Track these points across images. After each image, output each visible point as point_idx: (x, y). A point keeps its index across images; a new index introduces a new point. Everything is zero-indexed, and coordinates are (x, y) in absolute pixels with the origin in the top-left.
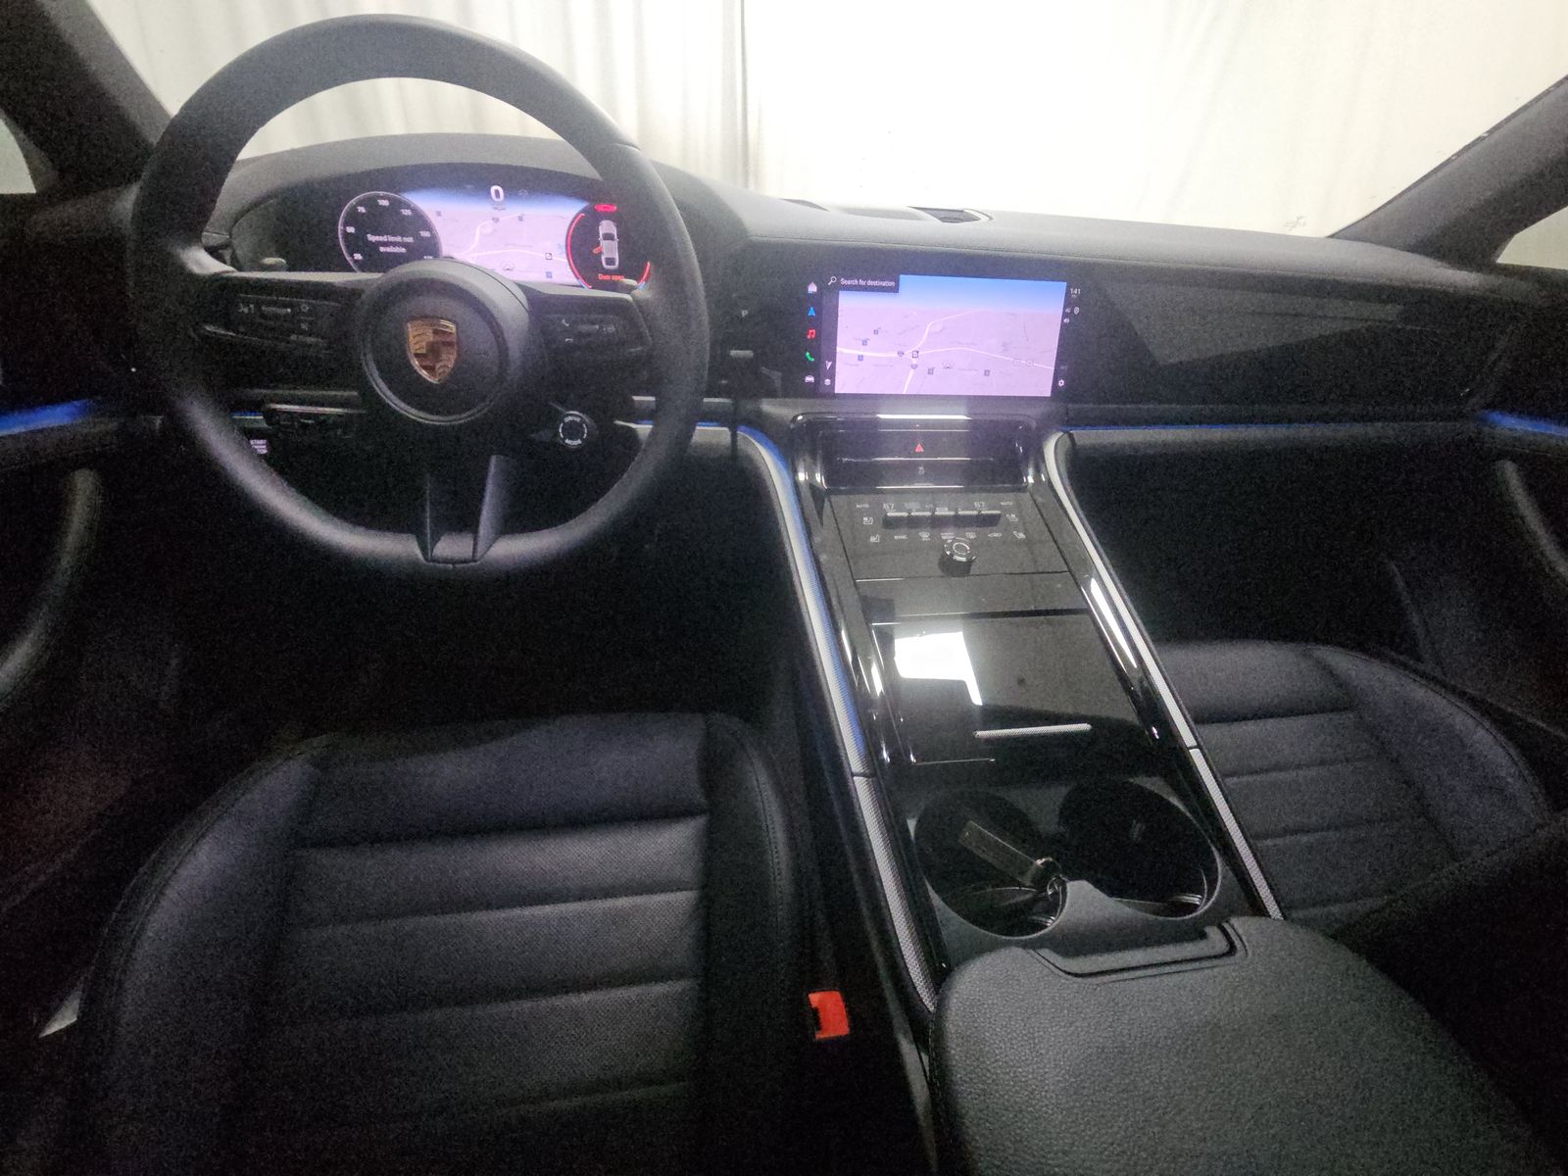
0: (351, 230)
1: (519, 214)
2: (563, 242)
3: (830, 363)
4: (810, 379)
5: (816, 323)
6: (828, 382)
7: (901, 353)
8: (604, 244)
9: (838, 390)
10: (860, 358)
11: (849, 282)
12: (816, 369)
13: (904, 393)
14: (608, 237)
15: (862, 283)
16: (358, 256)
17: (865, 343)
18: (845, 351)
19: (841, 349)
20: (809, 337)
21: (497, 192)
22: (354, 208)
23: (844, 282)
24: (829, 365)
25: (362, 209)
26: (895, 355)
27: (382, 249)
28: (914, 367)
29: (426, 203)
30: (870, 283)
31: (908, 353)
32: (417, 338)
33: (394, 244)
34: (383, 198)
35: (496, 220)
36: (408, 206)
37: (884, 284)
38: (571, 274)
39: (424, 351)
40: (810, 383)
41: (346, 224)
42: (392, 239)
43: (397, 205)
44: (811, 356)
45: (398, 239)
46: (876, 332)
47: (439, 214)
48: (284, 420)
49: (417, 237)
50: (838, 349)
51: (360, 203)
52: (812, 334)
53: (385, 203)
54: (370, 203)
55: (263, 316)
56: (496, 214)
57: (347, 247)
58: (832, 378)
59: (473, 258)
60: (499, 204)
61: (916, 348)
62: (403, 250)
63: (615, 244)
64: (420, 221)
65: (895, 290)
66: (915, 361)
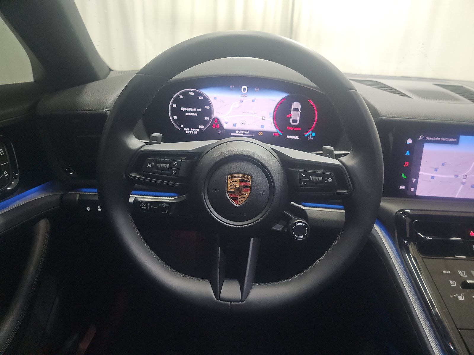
0: (175, 106)
1: (253, 99)
2: (272, 111)
3: (415, 180)
4: (402, 187)
5: (409, 159)
6: (412, 189)
7: (456, 176)
8: (293, 113)
9: (418, 194)
10: (433, 178)
11: (431, 139)
12: (406, 183)
13: (456, 197)
14: (296, 110)
15: (438, 139)
16: (175, 117)
17: (436, 170)
18: (424, 173)
19: (422, 173)
20: (404, 166)
21: (244, 89)
22: (178, 96)
23: (427, 138)
24: (414, 180)
25: (181, 97)
26: (453, 177)
27: (187, 114)
28: (463, 183)
29: (210, 94)
30: (443, 139)
31: (460, 176)
32: (232, 184)
33: (192, 112)
34: (191, 92)
35: (241, 101)
36: (201, 95)
37: (451, 140)
38: (274, 127)
39: (233, 190)
40: (402, 189)
41: (173, 103)
42: (192, 109)
43: (197, 94)
44: (405, 175)
45: (195, 110)
46: (443, 165)
47: (215, 98)
48: (144, 207)
49: (203, 109)
50: (420, 173)
51: (181, 94)
52: (406, 165)
53: (192, 94)
54: (185, 94)
55: (158, 168)
56: (242, 98)
57: (171, 113)
58: (415, 187)
59: (227, 118)
60: (246, 94)
61: (466, 174)
62: (196, 115)
63: (299, 113)
64: (206, 101)
65: (456, 143)
66: (464, 180)
